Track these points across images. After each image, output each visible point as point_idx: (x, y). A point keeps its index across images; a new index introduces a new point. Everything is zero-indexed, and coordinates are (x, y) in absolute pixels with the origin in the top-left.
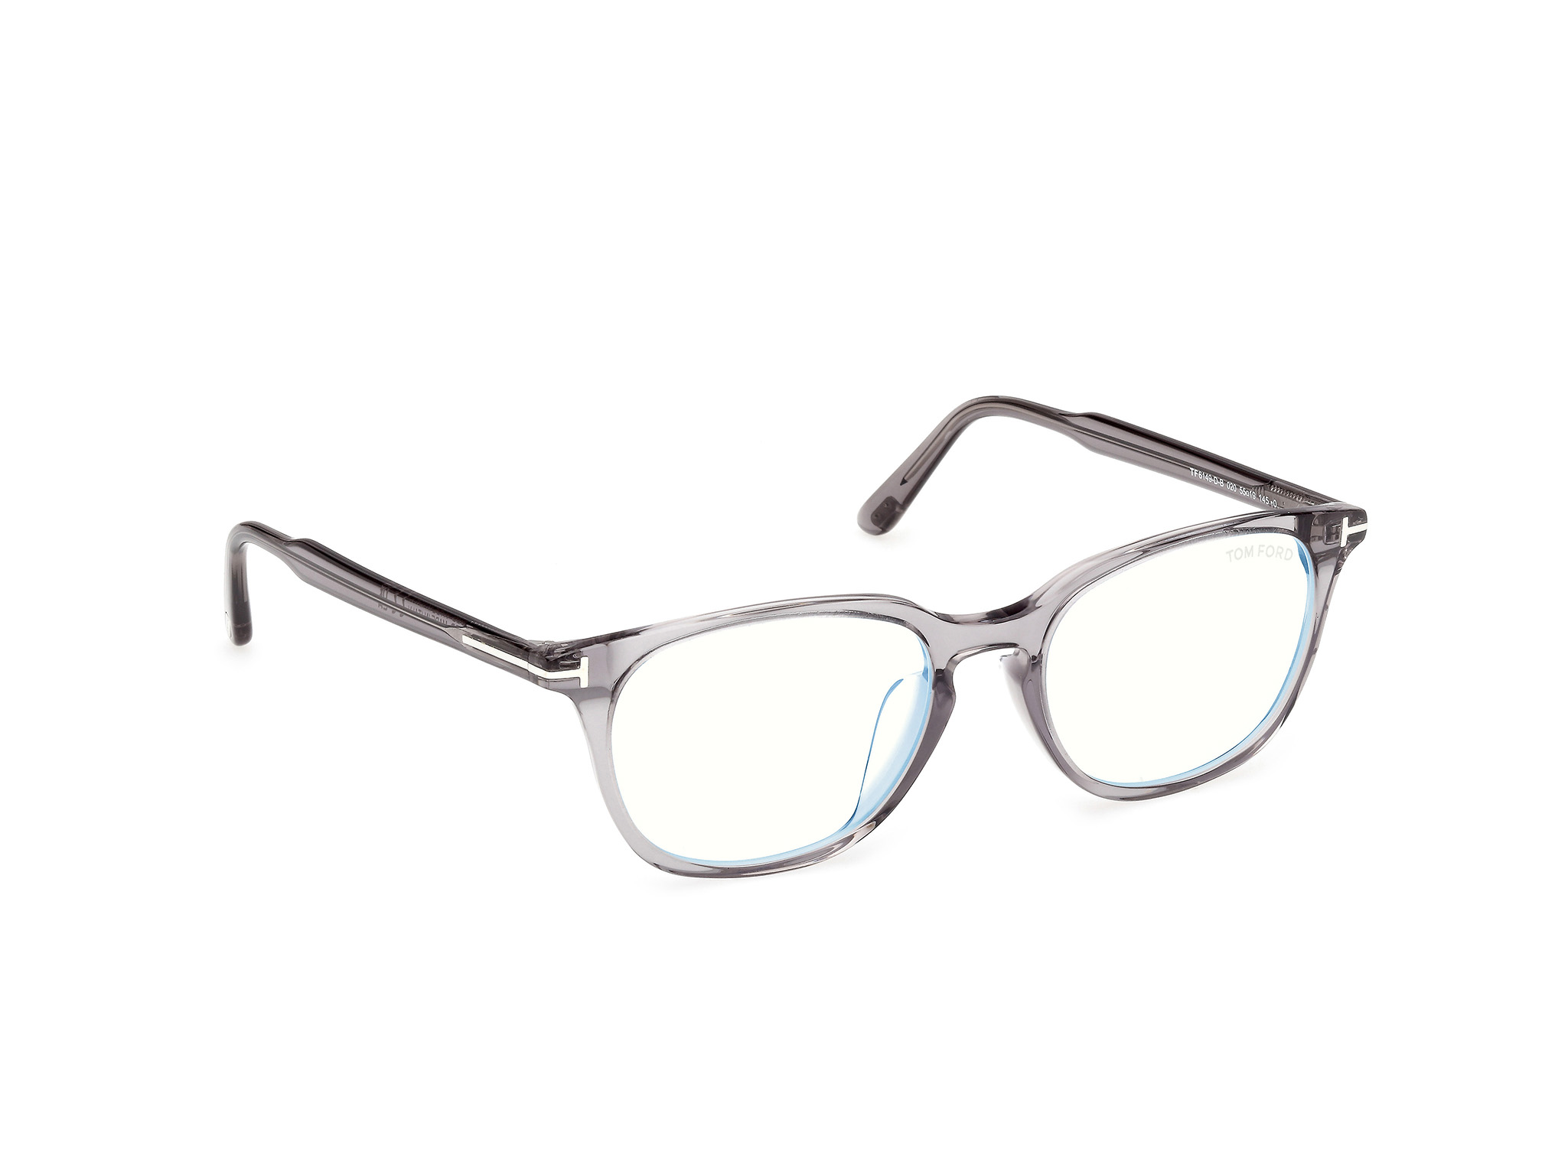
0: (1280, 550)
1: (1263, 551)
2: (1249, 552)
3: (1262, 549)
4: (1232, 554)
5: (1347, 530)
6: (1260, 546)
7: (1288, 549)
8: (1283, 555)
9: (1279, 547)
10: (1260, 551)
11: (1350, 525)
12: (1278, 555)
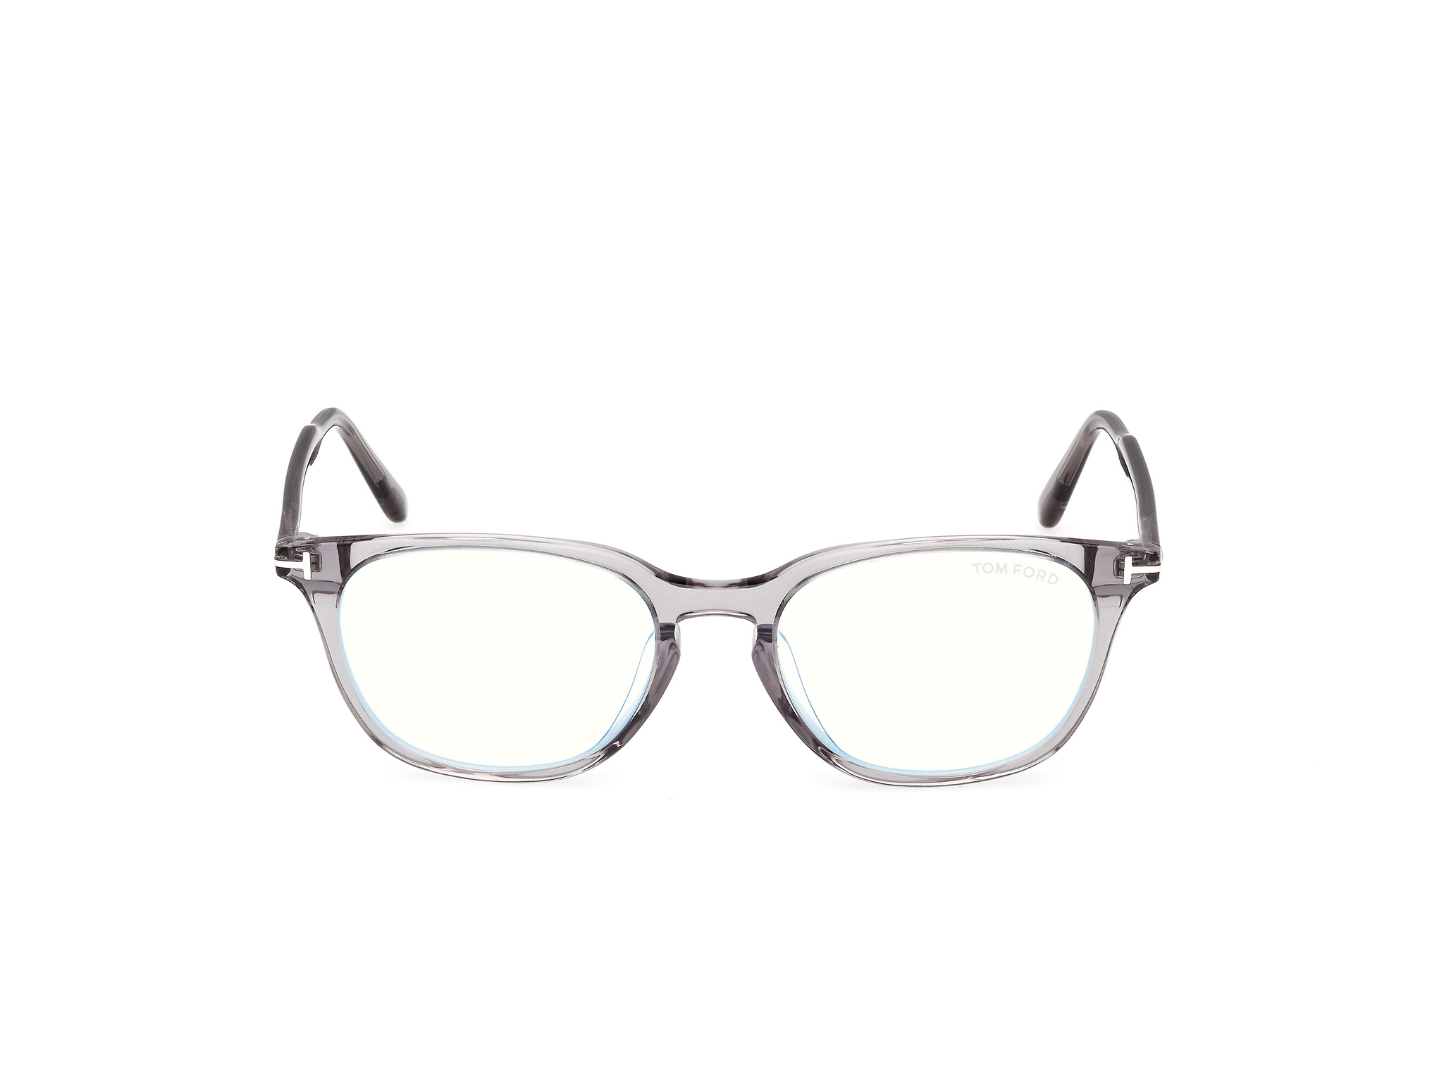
0: (1042, 573)
1: (1020, 571)
2: (1002, 569)
3: (1018, 568)
4: (980, 567)
5: (1130, 570)
6: (1016, 565)
7: (1052, 574)
8: (1046, 578)
9: (1040, 570)
10: (1015, 570)
11: (1134, 564)
12: (1039, 578)
